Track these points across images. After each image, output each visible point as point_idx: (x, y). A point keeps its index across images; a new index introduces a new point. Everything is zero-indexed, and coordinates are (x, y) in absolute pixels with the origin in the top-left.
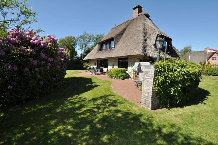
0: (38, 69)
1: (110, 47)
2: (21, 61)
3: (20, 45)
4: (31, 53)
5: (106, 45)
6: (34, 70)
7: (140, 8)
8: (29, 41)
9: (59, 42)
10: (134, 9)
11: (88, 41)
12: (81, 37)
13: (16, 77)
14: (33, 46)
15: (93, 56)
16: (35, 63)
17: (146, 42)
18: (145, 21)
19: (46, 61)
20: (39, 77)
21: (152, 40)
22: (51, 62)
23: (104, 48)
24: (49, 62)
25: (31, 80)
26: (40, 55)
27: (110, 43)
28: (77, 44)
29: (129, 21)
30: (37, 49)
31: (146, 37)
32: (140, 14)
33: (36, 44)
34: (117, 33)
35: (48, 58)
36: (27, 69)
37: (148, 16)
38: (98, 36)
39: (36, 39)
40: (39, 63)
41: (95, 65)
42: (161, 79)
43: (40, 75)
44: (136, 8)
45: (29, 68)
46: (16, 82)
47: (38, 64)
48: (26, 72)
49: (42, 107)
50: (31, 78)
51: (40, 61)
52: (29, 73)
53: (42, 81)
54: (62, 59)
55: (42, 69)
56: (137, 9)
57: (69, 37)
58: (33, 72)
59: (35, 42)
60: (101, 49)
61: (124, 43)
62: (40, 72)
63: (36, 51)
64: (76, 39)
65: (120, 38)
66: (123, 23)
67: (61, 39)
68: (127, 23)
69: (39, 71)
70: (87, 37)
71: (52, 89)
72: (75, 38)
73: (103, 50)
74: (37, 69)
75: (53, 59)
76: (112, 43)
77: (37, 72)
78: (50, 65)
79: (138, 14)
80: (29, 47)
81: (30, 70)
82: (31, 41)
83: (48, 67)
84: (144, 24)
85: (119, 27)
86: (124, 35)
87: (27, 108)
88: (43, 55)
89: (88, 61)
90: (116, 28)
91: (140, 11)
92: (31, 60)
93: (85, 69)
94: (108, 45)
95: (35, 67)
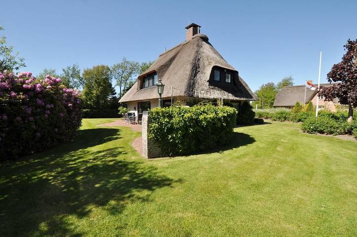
0: (33, 118)
1: (153, 84)
2: (12, 109)
3: (10, 91)
4: (23, 99)
5: (149, 80)
6: (28, 120)
7: (195, 27)
8: (22, 86)
9: (83, 75)
10: (188, 28)
11: (131, 73)
12: (119, 66)
13: (6, 127)
14: (26, 91)
15: (131, 96)
16: (29, 111)
17: (195, 77)
18: (199, 46)
19: (44, 108)
20: (35, 127)
21: (205, 75)
22: (51, 109)
23: (147, 84)
24: (48, 109)
25: (24, 131)
26: (35, 102)
27: (153, 78)
28: (113, 77)
29: (181, 46)
30: (32, 94)
31: (196, 69)
32: (195, 36)
33: (31, 88)
34: (162, 64)
35: (45, 105)
36: (19, 118)
37: (205, 39)
38: (145, 64)
39: (31, 82)
40: (34, 111)
41: (135, 109)
42: (155, 125)
43: (36, 125)
44: (190, 27)
45: (21, 117)
46: (5, 133)
47: (32, 112)
48: (18, 122)
49: (36, 161)
50: (23, 129)
51: (36, 109)
52: (22, 122)
53: (38, 132)
54: (70, 105)
55: (37, 117)
56: (191, 29)
57: (99, 66)
58: (26, 121)
59: (29, 86)
60: (142, 87)
61: (168, 78)
62: (36, 122)
63: (31, 98)
64: (111, 69)
65: (166, 71)
66: (174, 47)
67: (86, 69)
68: (178, 49)
69: (34, 121)
70: (129, 66)
71: (54, 143)
72: (110, 67)
73: (144, 87)
74: (31, 119)
75: (53, 106)
76: (156, 77)
77: (31, 122)
78: (49, 112)
79: (193, 35)
80: (21, 93)
81: (23, 119)
82: (24, 86)
83: (47, 116)
84: (197, 52)
85: (168, 53)
86: (171, 66)
87: (18, 163)
88: (39, 102)
89: (125, 104)
90: (165, 55)
91: (195, 32)
92: (23, 107)
93: (120, 116)
94: (151, 81)
95: (30, 115)
